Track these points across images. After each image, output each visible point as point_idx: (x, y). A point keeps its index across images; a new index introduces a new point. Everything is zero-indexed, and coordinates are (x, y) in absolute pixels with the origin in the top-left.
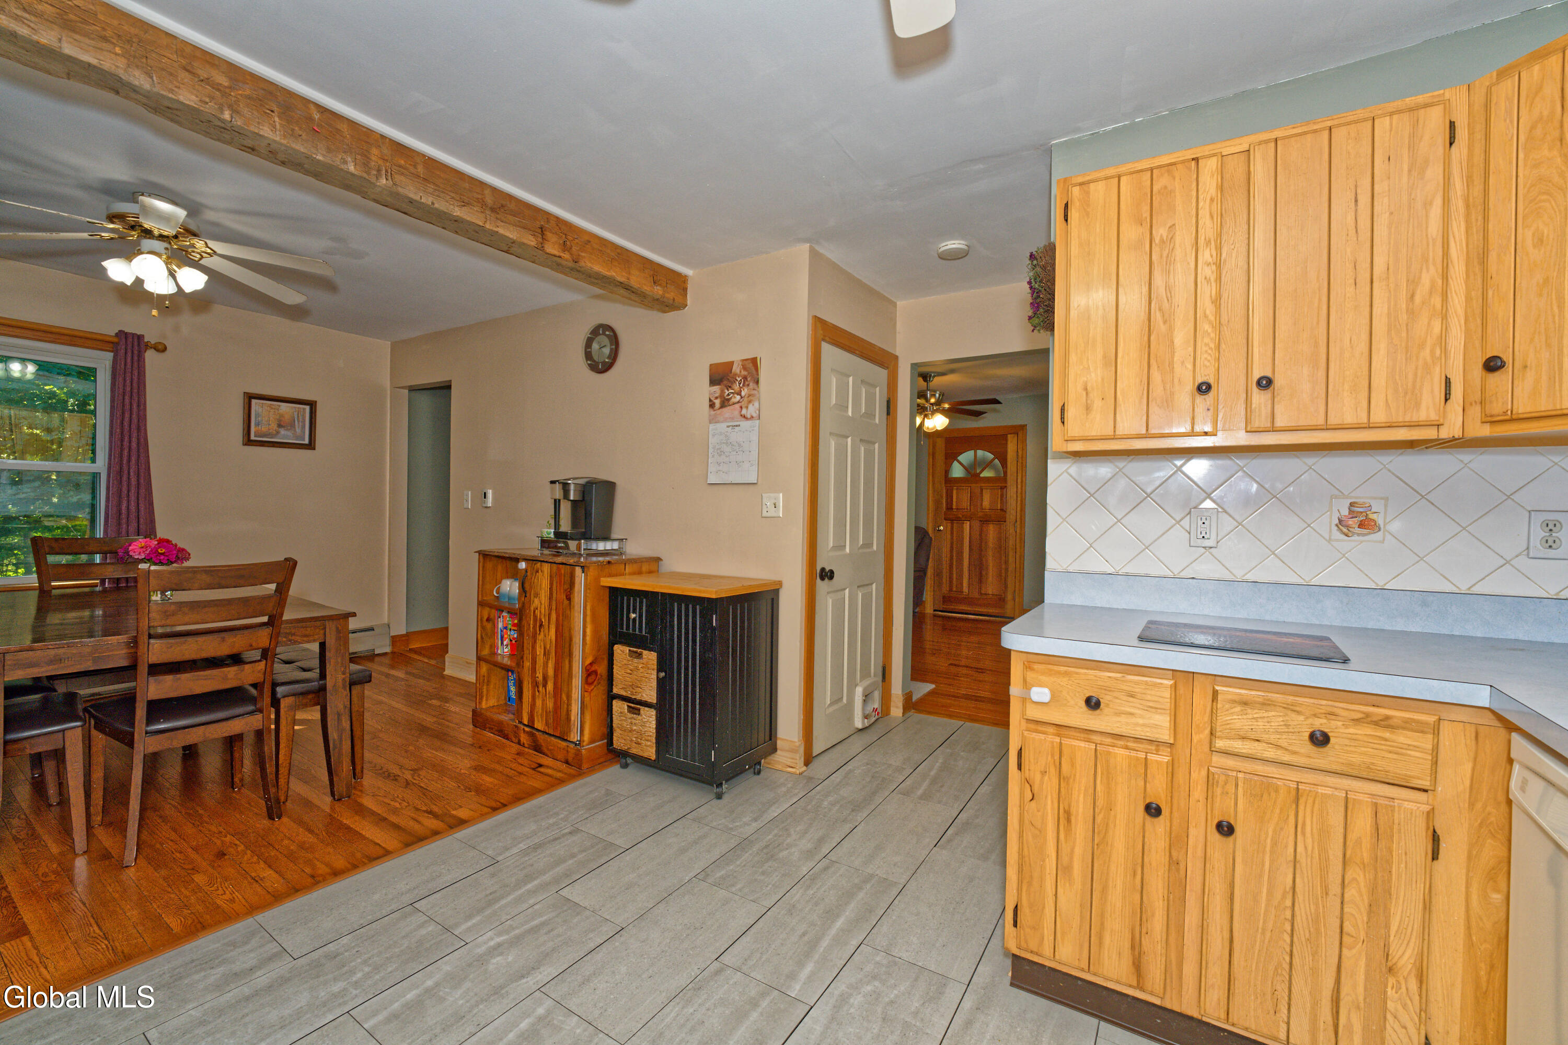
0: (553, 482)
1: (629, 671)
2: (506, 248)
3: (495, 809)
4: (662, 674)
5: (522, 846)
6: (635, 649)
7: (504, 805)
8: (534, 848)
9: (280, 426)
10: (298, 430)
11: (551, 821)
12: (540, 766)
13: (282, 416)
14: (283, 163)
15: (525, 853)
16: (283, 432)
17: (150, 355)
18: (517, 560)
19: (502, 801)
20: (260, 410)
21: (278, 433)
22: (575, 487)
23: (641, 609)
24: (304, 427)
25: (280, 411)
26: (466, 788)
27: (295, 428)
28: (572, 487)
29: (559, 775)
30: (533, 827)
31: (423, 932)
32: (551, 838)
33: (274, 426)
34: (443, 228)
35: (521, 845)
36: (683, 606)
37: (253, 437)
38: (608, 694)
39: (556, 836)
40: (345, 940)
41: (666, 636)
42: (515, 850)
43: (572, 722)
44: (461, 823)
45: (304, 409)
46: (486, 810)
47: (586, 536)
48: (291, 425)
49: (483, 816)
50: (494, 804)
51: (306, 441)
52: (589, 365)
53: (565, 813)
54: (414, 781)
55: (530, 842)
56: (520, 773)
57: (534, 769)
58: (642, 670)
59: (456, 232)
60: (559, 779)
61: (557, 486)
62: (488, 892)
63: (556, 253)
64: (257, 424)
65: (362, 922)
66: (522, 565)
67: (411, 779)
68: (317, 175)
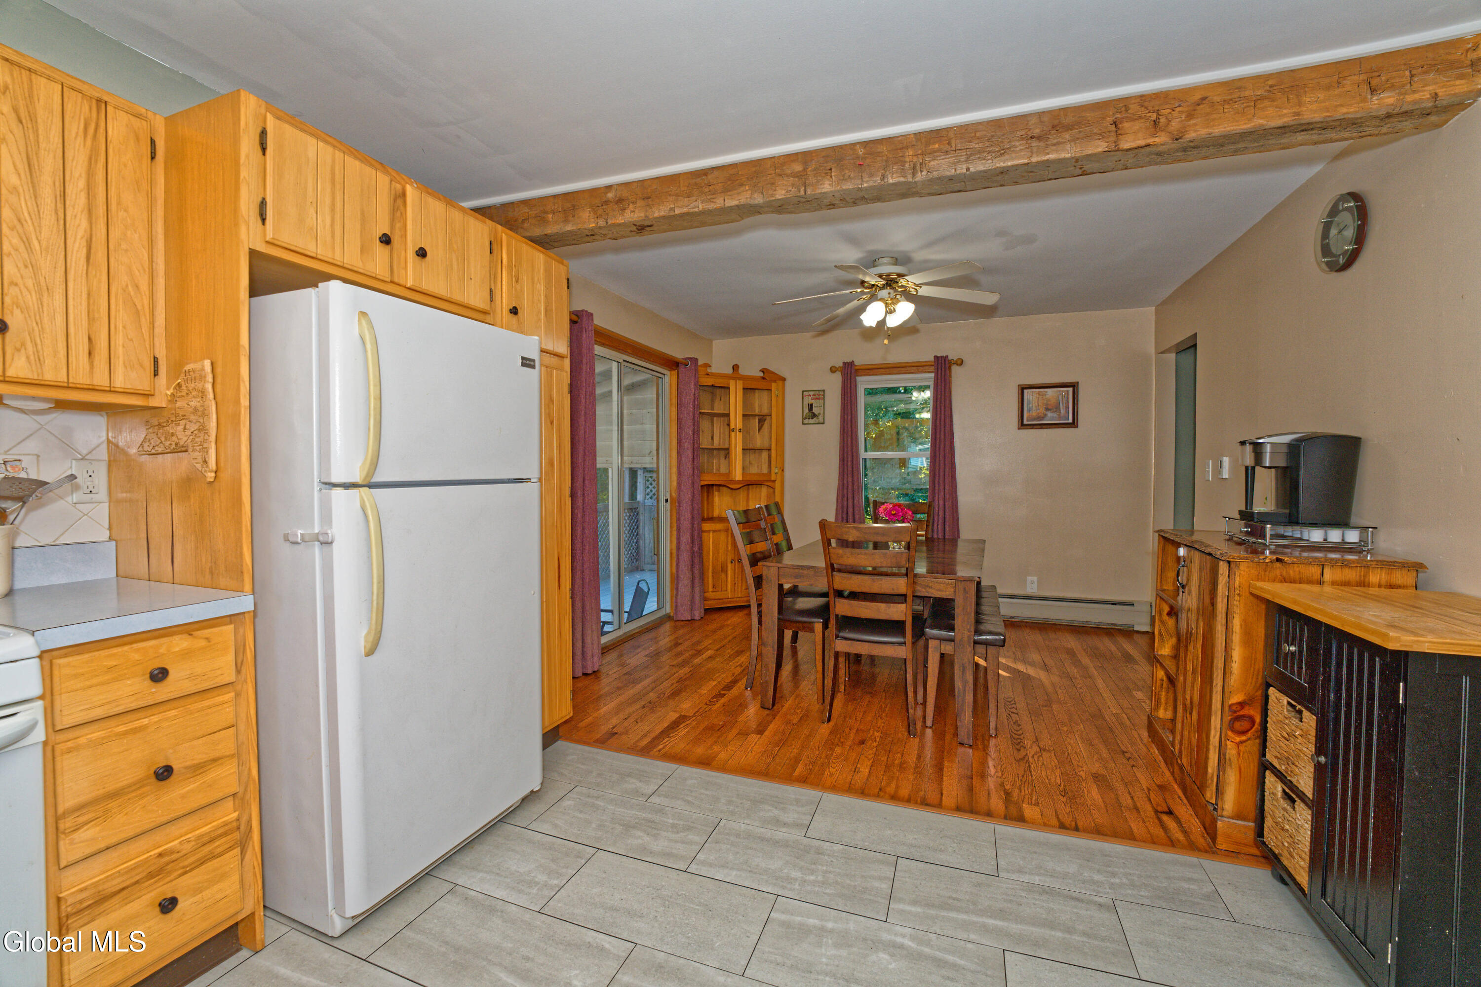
0: (1243, 443)
1: (1286, 736)
2: (1080, 172)
3: (1063, 827)
4: (1322, 759)
5: (1037, 880)
6: (1294, 703)
7: (1077, 829)
8: (1044, 891)
9: (1047, 409)
10: (1063, 411)
11: (1097, 877)
12: (1170, 813)
13: (1048, 400)
14: (855, 203)
15: (1030, 888)
16: (1050, 414)
17: (955, 369)
18: (1178, 545)
19: (1079, 824)
20: (1031, 399)
21: (1046, 415)
22: (1272, 448)
23: (1301, 640)
24: (1067, 408)
25: (1047, 396)
26: (1065, 790)
27: (1059, 409)
28: (1268, 448)
29: (1179, 836)
30: (1073, 869)
31: (876, 884)
32: (1074, 894)
33: (1042, 410)
34: (1002, 185)
35: (1037, 878)
36: (1356, 651)
37: (1025, 422)
38: (1260, 760)
39: (1082, 896)
40: (837, 847)
41: (1329, 696)
42: (1025, 878)
43: (1209, 775)
44: (1020, 819)
45: (1068, 391)
46: (1055, 822)
47: (1293, 520)
48: (1057, 408)
49: (1045, 826)
50: (1068, 821)
51: (1070, 421)
52: (1327, 263)
53: (1124, 880)
54: (1031, 759)
55: (1048, 882)
56: (1137, 809)
57: (1156, 812)
58: (1300, 740)
59: (1016, 183)
60: (1172, 841)
61: (1248, 448)
62: (954, 895)
63: (1142, 142)
64: (1029, 411)
65: (859, 843)
66: (1182, 552)
67: (1031, 755)
68: (878, 199)
